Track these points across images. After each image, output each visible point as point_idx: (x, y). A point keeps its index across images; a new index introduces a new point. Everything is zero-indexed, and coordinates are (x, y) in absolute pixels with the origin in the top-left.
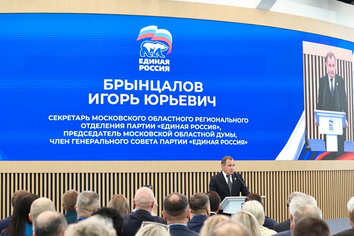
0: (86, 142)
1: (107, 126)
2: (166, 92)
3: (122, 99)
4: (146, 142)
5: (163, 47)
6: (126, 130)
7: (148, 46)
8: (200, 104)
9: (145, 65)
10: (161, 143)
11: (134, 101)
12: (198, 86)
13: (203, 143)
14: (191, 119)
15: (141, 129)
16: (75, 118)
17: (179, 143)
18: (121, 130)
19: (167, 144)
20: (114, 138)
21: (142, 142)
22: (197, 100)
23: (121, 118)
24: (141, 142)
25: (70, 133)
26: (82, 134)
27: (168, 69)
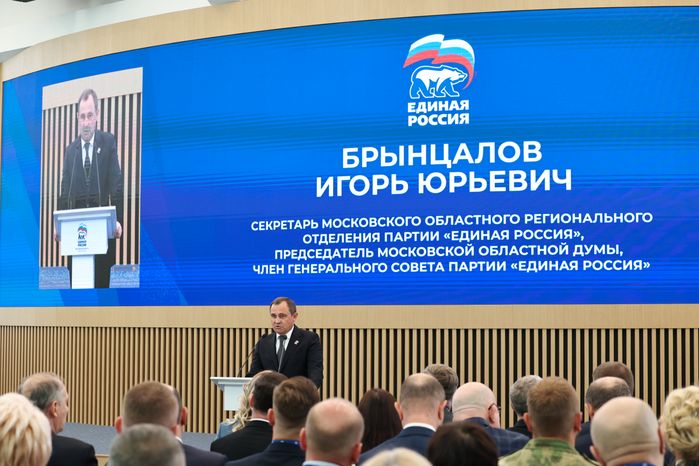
0: (311, 269)
1: (347, 238)
2: (463, 166)
3: (375, 185)
4: (421, 267)
5: (454, 75)
6: (383, 245)
7: (426, 76)
8: (534, 186)
9: (419, 114)
10: (450, 270)
11: (398, 186)
12: (532, 150)
13: (540, 268)
14: (515, 219)
15: (411, 243)
16: (294, 224)
17: (488, 269)
18: (373, 246)
19: (463, 271)
20: (361, 260)
21: (414, 267)
22: (528, 180)
23: (373, 222)
24: (412, 267)
25: (284, 254)
26: (305, 255)
27: (466, 119)
